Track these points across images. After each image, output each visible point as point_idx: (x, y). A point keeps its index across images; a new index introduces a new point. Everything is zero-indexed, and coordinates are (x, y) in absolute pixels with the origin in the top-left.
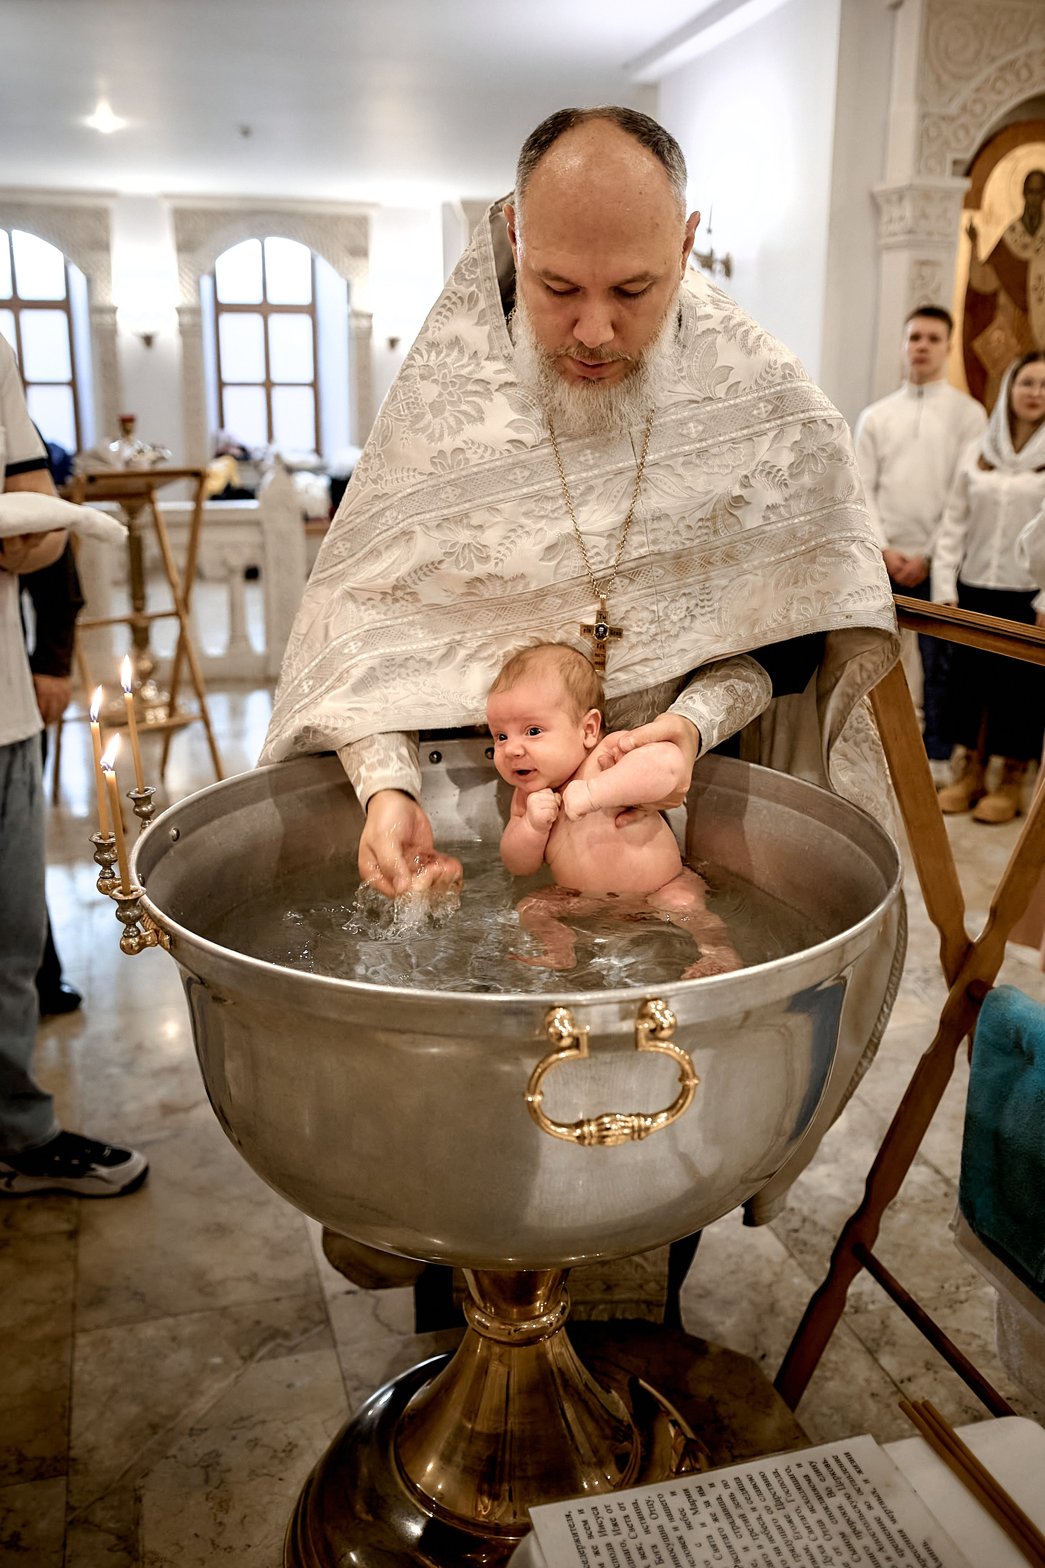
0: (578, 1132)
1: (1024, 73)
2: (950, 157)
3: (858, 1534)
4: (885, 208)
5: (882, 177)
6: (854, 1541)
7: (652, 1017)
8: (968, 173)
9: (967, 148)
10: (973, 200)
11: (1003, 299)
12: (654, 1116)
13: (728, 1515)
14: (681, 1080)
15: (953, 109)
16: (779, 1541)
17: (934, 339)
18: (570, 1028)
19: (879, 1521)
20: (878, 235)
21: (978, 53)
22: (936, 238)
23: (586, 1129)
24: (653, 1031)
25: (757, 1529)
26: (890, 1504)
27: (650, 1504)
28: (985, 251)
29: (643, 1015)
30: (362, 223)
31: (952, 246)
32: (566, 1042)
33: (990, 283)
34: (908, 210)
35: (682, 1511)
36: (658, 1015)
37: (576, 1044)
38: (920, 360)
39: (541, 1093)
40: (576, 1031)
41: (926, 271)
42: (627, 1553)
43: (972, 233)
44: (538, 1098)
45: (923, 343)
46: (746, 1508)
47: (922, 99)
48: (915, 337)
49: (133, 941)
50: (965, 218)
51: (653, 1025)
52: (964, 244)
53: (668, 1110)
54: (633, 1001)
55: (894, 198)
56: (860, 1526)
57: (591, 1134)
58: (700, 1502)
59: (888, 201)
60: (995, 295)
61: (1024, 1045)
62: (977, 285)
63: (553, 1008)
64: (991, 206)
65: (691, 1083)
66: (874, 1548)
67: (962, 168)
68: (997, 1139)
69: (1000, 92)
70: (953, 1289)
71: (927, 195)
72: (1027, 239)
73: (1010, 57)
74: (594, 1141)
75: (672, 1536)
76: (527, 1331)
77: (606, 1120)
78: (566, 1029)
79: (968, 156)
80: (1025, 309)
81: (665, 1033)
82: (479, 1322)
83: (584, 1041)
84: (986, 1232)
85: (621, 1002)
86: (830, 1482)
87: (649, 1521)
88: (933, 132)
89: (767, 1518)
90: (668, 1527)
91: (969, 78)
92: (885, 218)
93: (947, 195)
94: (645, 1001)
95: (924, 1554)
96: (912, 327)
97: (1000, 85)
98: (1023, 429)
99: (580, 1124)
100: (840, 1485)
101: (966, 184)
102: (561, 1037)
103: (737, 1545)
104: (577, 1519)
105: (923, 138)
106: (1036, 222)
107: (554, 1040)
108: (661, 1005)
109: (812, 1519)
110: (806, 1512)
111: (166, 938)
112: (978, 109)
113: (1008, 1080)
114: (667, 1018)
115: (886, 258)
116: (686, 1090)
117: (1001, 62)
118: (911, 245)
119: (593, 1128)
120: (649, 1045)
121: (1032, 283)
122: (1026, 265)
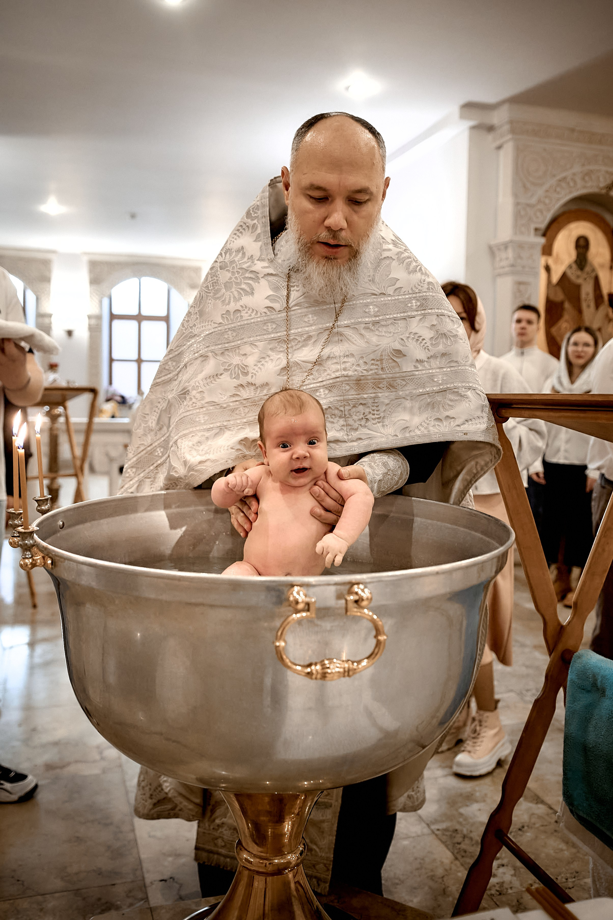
0: (309, 670)
1: (572, 184)
2: (533, 226)
4: (497, 253)
5: (496, 238)
7: (357, 593)
8: (544, 235)
9: (543, 222)
10: (547, 250)
11: (567, 305)
12: (359, 662)
14: (376, 637)
15: (533, 201)
17: (529, 322)
18: (304, 597)
20: (494, 268)
21: (545, 172)
22: (527, 269)
23: (313, 667)
24: (356, 602)
28: (555, 278)
29: (351, 592)
31: (536, 275)
32: (301, 606)
33: (559, 296)
34: (510, 254)
36: (360, 592)
37: (308, 607)
38: (522, 333)
39: (285, 642)
40: (307, 600)
41: (522, 287)
43: (548, 269)
44: (282, 644)
45: (524, 324)
47: (515, 195)
48: (519, 321)
49: (28, 561)
50: (543, 260)
51: (356, 598)
52: (543, 275)
53: (368, 658)
54: (344, 584)
55: (502, 247)
57: (317, 671)
59: (499, 249)
60: (562, 303)
61: (599, 684)
62: (552, 297)
63: (292, 586)
64: (557, 255)
65: (382, 638)
67: (540, 232)
68: (585, 749)
69: (558, 193)
70: (564, 880)
71: (521, 246)
72: (579, 273)
73: (563, 175)
74: (319, 676)
76: (277, 864)
77: (326, 662)
78: (301, 598)
79: (543, 226)
80: (580, 311)
81: (364, 603)
82: (246, 860)
83: (312, 608)
84: (581, 814)
85: (336, 584)
88: (523, 213)
91: (541, 185)
92: (498, 259)
93: (532, 246)
94: (352, 584)
96: (517, 315)
97: (558, 189)
98: (576, 370)
99: (310, 665)
101: (542, 241)
102: (297, 602)
105: (517, 215)
106: (584, 263)
107: (293, 604)
108: (361, 586)
111: (49, 562)
112: (547, 201)
113: (590, 708)
114: (366, 594)
115: (499, 280)
116: (378, 643)
117: (558, 177)
118: (513, 273)
119: (318, 667)
120: (354, 611)
121: (583, 296)
122: (578, 287)
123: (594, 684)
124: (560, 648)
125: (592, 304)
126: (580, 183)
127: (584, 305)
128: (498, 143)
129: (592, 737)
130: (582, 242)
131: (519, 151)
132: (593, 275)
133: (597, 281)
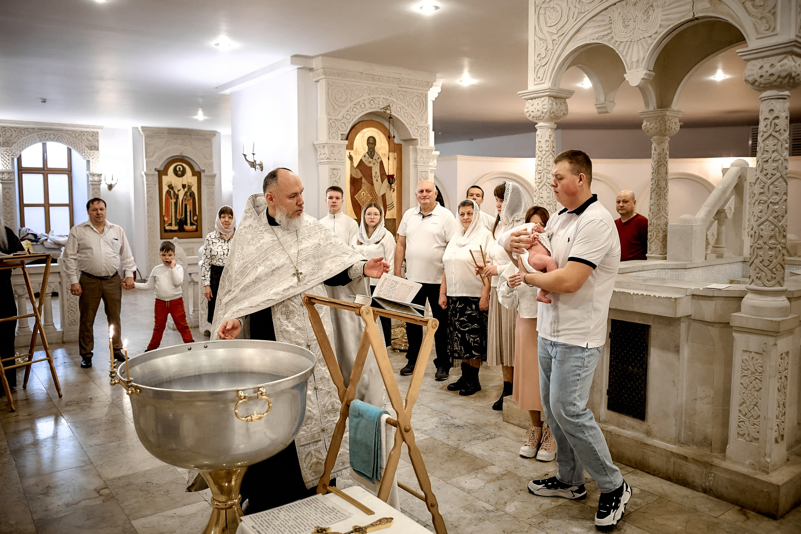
1: (363, 106)
2: (340, 133)
3: (318, 509)
4: (319, 149)
5: (317, 140)
6: (317, 510)
8: (347, 139)
9: (346, 130)
10: (350, 147)
11: (364, 180)
12: (263, 414)
13: (288, 511)
14: (269, 405)
15: (340, 117)
16: (300, 512)
17: (337, 198)
19: (323, 506)
20: (317, 159)
21: (346, 99)
22: (337, 161)
24: (261, 394)
25: (295, 511)
26: (325, 503)
27: (269, 513)
28: (356, 164)
29: (259, 391)
30: (95, 135)
31: (344, 163)
32: (242, 398)
33: (359, 175)
34: (326, 151)
35: (277, 513)
36: (262, 390)
37: (245, 397)
39: (238, 410)
40: (244, 395)
41: (335, 172)
42: (265, 520)
43: (351, 158)
45: (334, 200)
46: (292, 510)
47: (328, 114)
48: (331, 198)
49: (130, 391)
51: (261, 392)
52: (348, 161)
53: (266, 412)
54: (256, 388)
55: (322, 147)
56: (318, 507)
58: (281, 510)
59: (319, 147)
62: (354, 176)
63: (239, 391)
64: (356, 149)
65: (271, 405)
66: (321, 510)
67: (345, 137)
69: (355, 112)
71: (333, 146)
72: (370, 160)
73: (358, 100)
74: (250, 420)
75: (276, 516)
77: (252, 415)
78: (242, 394)
79: (346, 133)
80: (372, 184)
81: (264, 394)
84: (357, 469)
85: (254, 388)
86: (312, 502)
87: (269, 515)
88: (333, 125)
89: (297, 510)
90: (274, 515)
91: (344, 107)
92: (319, 154)
93: (340, 146)
94: (259, 388)
95: (332, 509)
96: (329, 194)
97: (355, 109)
98: (370, 230)
99: (247, 417)
100: (313, 502)
101: (346, 142)
102: (241, 396)
103: (291, 515)
104: (253, 518)
105: (330, 126)
106: (373, 153)
108: (262, 388)
109: (307, 509)
110: (306, 508)
111: (139, 391)
112: (348, 117)
113: (358, 423)
114: (264, 391)
115: (321, 167)
116: (269, 407)
117: (354, 102)
118: (328, 163)
119: (250, 417)
120: (260, 397)
121: (373, 175)
122: (371, 168)
123: (359, 414)
124: (345, 399)
125: (379, 179)
126: (368, 105)
127: (374, 180)
128: (316, 79)
129: (359, 437)
130: (371, 140)
131: (329, 85)
132: (379, 161)
133: (381, 163)
